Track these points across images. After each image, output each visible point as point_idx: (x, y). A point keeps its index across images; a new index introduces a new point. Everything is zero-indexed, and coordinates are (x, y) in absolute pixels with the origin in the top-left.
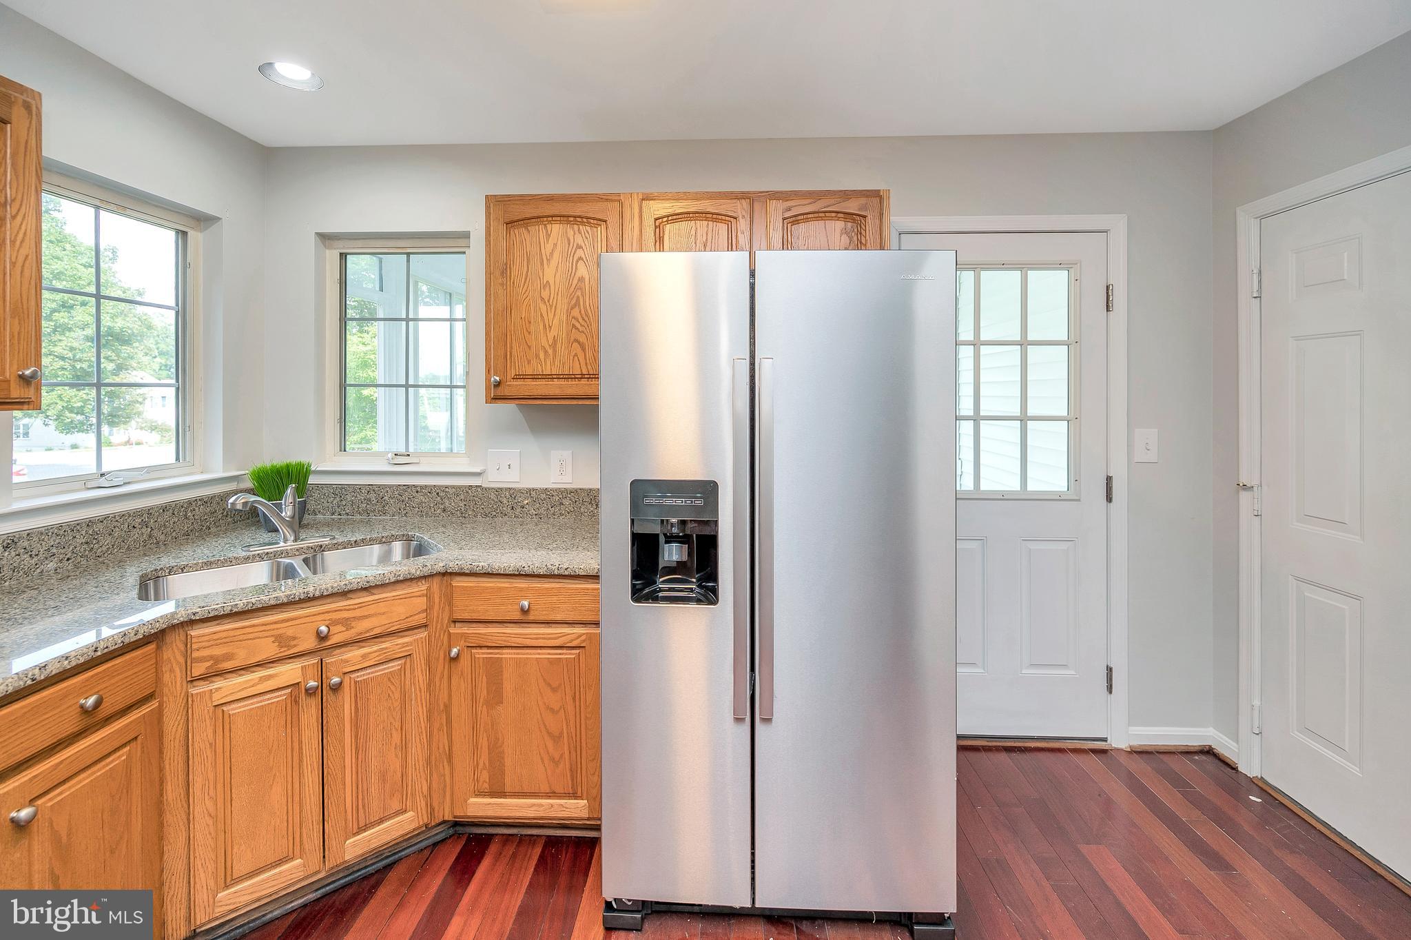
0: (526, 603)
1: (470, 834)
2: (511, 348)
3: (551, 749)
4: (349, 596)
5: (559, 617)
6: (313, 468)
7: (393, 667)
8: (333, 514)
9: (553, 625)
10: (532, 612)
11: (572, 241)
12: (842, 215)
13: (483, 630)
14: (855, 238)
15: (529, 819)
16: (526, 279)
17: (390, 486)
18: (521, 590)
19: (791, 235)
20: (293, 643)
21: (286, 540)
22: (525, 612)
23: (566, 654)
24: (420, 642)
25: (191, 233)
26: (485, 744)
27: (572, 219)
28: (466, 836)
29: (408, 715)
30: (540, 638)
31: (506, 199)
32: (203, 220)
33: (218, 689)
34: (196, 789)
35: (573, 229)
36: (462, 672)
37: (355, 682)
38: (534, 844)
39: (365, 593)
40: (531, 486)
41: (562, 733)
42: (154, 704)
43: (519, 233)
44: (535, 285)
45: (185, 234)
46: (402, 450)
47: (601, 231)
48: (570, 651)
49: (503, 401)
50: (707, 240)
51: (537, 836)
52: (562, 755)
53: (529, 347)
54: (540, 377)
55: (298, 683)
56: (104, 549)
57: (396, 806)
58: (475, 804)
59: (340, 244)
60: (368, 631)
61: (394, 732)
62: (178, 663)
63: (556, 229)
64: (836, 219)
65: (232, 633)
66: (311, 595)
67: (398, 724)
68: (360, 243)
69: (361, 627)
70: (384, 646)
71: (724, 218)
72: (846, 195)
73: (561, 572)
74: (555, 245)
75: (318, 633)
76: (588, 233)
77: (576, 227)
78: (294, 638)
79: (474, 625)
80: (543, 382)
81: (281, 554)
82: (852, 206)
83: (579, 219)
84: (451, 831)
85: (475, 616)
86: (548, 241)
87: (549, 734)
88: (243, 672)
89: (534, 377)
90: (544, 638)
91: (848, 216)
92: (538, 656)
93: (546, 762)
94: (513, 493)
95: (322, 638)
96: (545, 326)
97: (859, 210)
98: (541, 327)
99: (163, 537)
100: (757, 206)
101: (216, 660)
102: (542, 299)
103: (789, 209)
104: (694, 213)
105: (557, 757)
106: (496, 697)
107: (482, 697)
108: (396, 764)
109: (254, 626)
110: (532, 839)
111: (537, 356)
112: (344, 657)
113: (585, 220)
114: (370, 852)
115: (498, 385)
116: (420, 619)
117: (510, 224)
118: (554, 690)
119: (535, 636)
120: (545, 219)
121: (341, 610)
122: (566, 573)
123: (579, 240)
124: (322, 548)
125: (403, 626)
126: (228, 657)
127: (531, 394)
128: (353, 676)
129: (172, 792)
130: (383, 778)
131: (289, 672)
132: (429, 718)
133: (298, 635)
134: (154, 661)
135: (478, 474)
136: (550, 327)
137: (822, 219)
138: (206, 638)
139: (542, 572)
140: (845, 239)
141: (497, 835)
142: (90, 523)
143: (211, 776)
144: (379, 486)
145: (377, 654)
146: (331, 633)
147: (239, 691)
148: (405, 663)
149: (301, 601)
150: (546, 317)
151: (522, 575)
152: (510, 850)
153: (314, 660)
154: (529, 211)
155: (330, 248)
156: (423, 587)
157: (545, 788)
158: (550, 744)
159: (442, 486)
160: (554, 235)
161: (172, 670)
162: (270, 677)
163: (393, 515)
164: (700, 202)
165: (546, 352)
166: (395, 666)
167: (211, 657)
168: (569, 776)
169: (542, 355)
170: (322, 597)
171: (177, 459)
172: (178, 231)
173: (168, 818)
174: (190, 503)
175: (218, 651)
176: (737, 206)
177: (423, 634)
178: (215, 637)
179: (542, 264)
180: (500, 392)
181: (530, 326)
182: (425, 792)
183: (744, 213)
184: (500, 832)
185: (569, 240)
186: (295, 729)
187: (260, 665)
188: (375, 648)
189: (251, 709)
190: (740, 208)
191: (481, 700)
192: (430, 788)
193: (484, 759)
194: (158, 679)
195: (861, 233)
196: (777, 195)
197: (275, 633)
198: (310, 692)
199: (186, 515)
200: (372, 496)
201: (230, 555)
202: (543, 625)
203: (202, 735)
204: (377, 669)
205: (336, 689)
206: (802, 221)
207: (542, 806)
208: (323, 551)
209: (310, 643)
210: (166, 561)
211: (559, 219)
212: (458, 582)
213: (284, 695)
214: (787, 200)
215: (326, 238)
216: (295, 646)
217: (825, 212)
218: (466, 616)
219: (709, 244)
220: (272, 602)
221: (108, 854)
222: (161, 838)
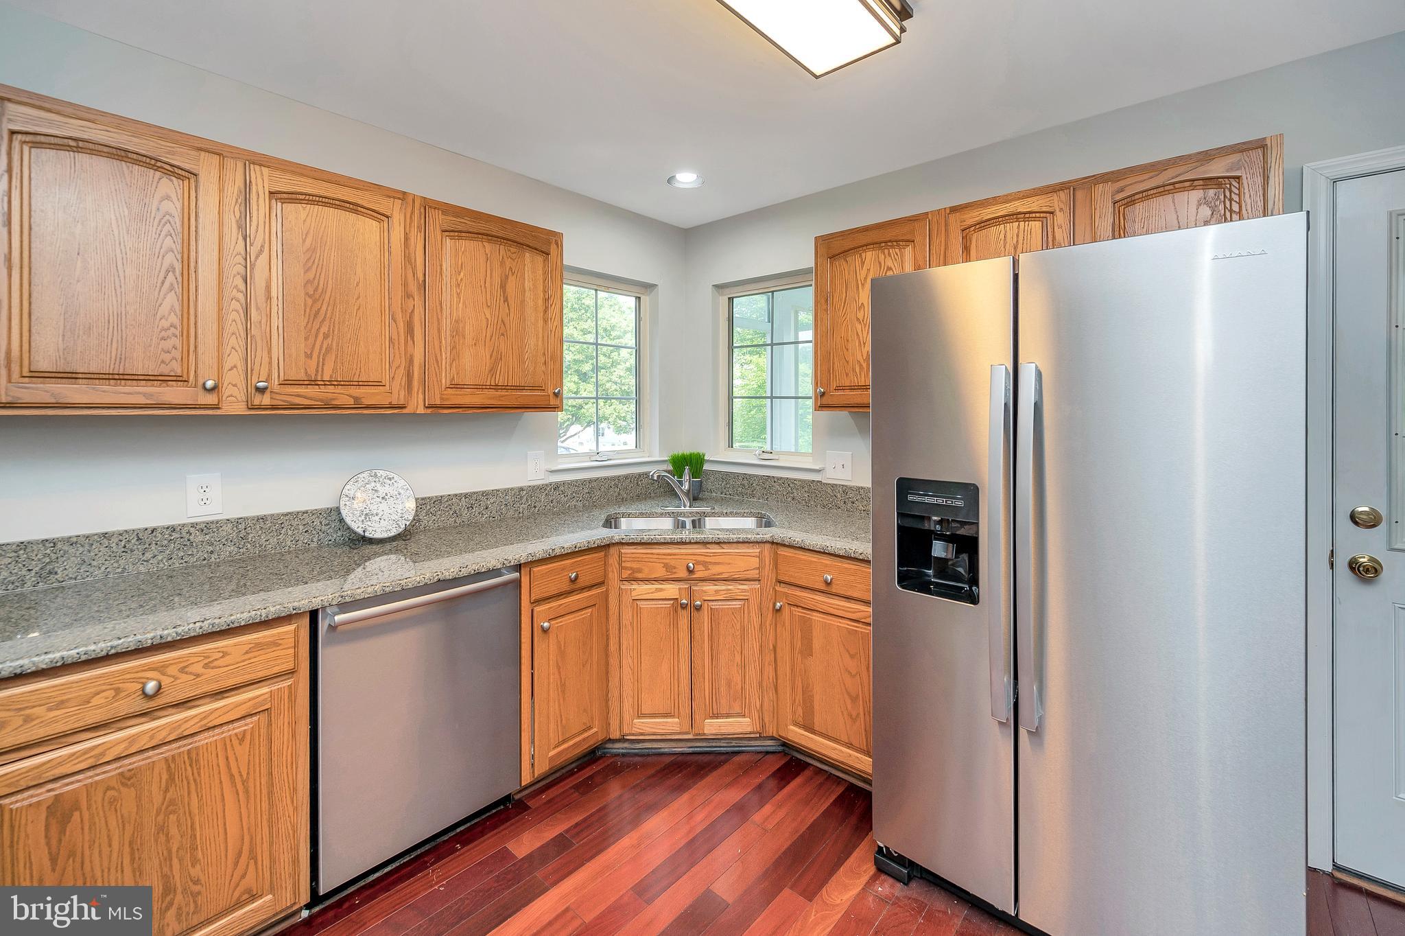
0: (829, 578)
1: (793, 756)
2: (833, 363)
3: (849, 707)
4: (708, 546)
5: (855, 595)
6: (706, 458)
7: (735, 605)
8: (722, 493)
9: (853, 601)
10: (834, 586)
11: (883, 264)
12: (1201, 182)
13: (798, 593)
14: (1221, 207)
15: (833, 759)
16: (844, 304)
17: (757, 476)
18: (826, 565)
19: (1124, 219)
20: (674, 571)
21: (685, 506)
22: (828, 584)
23: (861, 628)
24: (754, 592)
25: (643, 298)
26: (800, 685)
27: (883, 244)
28: (790, 757)
29: (746, 644)
30: (840, 610)
31: (830, 237)
32: (649, 287)
33: (634, 589)
34: (624, 647)
35: (884, 253)
36: (784, 623)
37: (711, 608)
38: (838, 784)
39: (716, 546)
40: (860, 485)
41: (858, 695)
42: (603, 589)
43: (840, 263)
44: (852, 307)
45: (639, 298)
46: (769, 449)
47: (908, 252)
48: (864, 627)
49: (828, 409)
50: (1017, 241)
51: (843, 779)
52: (858, 714)
53: (848, 362)
54: (856, 388)
55: (677, 599)
56: (597, 498)
57: (737, 709)
58: (793, 731)
59: (727, 291)
60: (718, 575)
61: (736, 654)
62: (616, 568)
63: (869, 255)
64: (1191, 188)
65: (641, 556)
66: (684, 540)
67: (739, 648)
68: (740, 288)
69: (715, 570)
70: (730, 587)
71: (1038, 215)
72: (1207, 157)
73: (857, 556)
74: (869, 270)
75: (688, 568)
76: (897, 254)
77: (886, 251)
78: (675, 568)
79: (793, 588)
80: (859, 392)
81: (680, 514)
82: (1217, 169)
83: (889, 244)
84: (780, 748)
85: (793, 580)
86: (862, 267)
87: (848, 694)
88: (647, 582)
89: (852, 388)
90: (843, 610)
91: (1208, 182)
92: (838, 624)
93: (845, 715)
94: (846, 489)
95: (691, 571)
96: (860, 342)
97: (1227, 171)
98: (857, 344)
99: (625, 495)
100: (1080, 195)
101: (634, 571)
102: (858, 319)
103: (1122, 190)
104: (1002, 217)
105: (854, 714)
106: (807, 651)
107: (798, 647)
108: (737, 679)
109: (652, 554)
110: (839, 780)
111: (854, 370)
112: (705, 588)
113: (895, 243)
114: (722, 735)
115: (823, 394)
116: (754, 574)
117: (833, 257)
118: (852, 656)
119: (836, 607)
120: (861, 249)
121: (702, 555)
122: (861, 557)
123: (889, 263)
124: (705, 515)
125: (742, 576)
126: (640, 571)
127: (849, 403)
128: (710, 603)
129: (613, 647)
130: (729, 684)
131: (671, 590)
132: (761, 651)
133: (677, 566)
134: (603, 563)
135: (819, 471)
136: (864, 344)
137: (1169, 192)
138: (628, 555)
139: (842, 553)
140: (1206, 211)
141: (812, 765)
142: (590, 481)
143: (631, 643)
144: (750, 475)
145: (725, 592)
146: (695, 570)
147: (645, 594)
148: (744, 605)
149: (678, 543)
150: (861, 335)
151: (827, 553)
152: (820, 779)
153: (685, 586)
154: (848, 244)
155: (722, 295)
156: (756, 550)
157: (844, 738)
158: (848, 701)
159: (792, 479)
160: (867, 261)
161: (613, 572)
162: (661, 590)
163: (759, 499)
164: (1010, 204)
165: (861, 366)
166: (737, 604)
167: (631, 568)
168: (864, 735)
169: (858, 370)
170: (690, 543)
171: (636, 447)
172: (636, 297)
173: (611, 661)
174: (640, 475)
175: (635, 565)
176: (1053, 200)
177: (757, 586)
178: (633, 556)
179: (858, 287)
180: (825, 401)
181: (847, 344)
182: (758, 706)
183: (1062, 206)
184: (815, 764)
185: (880, 263)
186: (675, 630)
187: (656, 580)
188: (724, 588)
189: (651, 608)
190: (1057, 202)
191: (797, 649)
192: (762, 706)
193: (799, 697)
194: (606, 575)
195: (1231, 200)
196: (1106, 177)
197: (664, 561)
198: (684, 607)
199: (637, 483)
200: (745, 482)
201: (653, 511)
202: (844, 599)
203: (627, 616)
204: (725, 603)
205: (698, 609)
206: (1140, 200)
207: (843, 752)
208: (706, 516)
209: (683, 574)
210: (623, 510)
211: (872, 246)
212: (783, 551)
213: (669, 604)
214: (1119, 181)
215: (719, 287)
216: (675, 573)
217: (1173, 184)
218: (786, 579)
219: (1020, 246)
220: (662, 541)
221: (581, 667)
222: (607, 673)
